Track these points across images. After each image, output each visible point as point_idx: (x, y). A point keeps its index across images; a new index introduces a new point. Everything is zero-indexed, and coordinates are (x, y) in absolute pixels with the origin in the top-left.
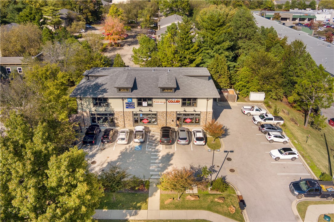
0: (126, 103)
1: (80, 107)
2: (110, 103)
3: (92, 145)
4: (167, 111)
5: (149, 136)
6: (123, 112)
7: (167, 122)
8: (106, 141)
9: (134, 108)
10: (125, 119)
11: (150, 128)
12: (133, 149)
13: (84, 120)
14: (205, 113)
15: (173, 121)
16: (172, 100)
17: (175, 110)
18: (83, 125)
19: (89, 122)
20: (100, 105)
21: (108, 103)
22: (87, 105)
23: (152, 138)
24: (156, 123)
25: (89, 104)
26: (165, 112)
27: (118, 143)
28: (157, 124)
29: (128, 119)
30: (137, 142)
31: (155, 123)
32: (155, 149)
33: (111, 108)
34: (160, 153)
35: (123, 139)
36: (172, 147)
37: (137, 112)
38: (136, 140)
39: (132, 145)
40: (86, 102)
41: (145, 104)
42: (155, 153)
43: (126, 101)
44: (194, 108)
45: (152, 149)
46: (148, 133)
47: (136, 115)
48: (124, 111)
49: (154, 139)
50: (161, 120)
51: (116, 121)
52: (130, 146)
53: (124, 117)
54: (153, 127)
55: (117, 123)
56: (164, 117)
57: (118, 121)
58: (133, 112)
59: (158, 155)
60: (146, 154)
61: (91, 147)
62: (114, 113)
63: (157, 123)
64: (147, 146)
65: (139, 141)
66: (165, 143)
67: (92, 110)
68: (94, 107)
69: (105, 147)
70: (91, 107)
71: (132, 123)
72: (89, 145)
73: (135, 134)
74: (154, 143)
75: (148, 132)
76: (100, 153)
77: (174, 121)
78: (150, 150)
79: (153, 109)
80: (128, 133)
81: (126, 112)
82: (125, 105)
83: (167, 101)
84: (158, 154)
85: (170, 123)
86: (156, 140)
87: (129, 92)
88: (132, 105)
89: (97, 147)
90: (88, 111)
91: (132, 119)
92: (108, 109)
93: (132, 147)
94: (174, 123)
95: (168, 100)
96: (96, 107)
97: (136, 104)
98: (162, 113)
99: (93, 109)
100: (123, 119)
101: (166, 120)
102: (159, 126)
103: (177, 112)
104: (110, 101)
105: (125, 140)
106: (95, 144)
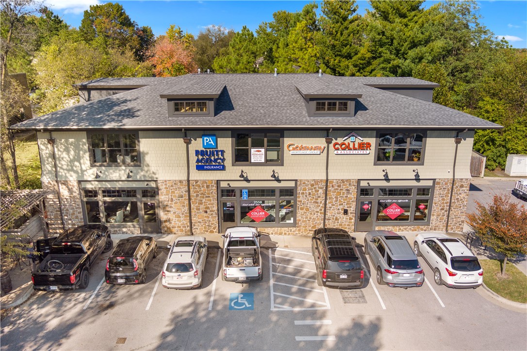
0: (197, 152)
1: (49, 167)
2: (145, 154)
3: (68, 289)
4: (327, 180)
5: (274, 259)
6: (185, 183)
7: (328, 215)
8: (121, 277)
9: (224, 168)
10: (192, 206)
11: (273, 238)
12: (219, 307)
13: (61, 210)
14: (446, 184)
15: (346, 212)
16: (346, 142)
17: (354, 176)
18: (60, 228)
19: (77, 217)
20: (113, 160)
21: (139, 153)
22: (71, 161)
23: (285, 267)
24: (292, 221)
25: (78, 158)
26: (321, 181)
27: (165, 282)
28: (295, 224)
29: (202, 207)
30: (236, 280)
31: (288, 222)
32: (301, 303)
33: (146, 169)
34: (326, 322)
35: (184, 268)
36: (367, 297)
37: (233, 185)
38: (233, 272)
39: (216, 290)
40: (67, 150)
41: (257, 155)
42: (308, 322)
43: (198, 144)
44: (415, 167)
45: (293, 304)
46: (270, 251)
47: (229, 192)
48: (188, 181)
49: (291, 268)
50: (307, 210)
51: (162, 215)
52: (208, 294)
53: (190, 199)
54: (281, 234)
55: (166, 221)
56: (319, 201)
57: (171, 216)
58: (218, 182)
59: (320, 327)
60: (272, 325)
61: (63, 301)
62: (157, 188)
63: (295, 220)
64: (272, 293)
65: (241, 276)
66: (343, 280)
67: (86, 178)
68: (92, 166)
69: (113, 299)
70: (84, 168)
71: (214, 220)
72: (54, 292)
73: (228, 250)
74: (293, 282)
75: (267, 248)
76: (93, 322)
77: (349, 212)
78: (286, 307)
79: (283, 172)
80: (204, 250)
81: (197, 181)
82: (193, 159)
83: (331, 146)
84: (318, 323)
85: (337, 219)
86: (297, 272)
87: (208, 115)
88: (215, 160)
89: (85, 299)
90: (73, 179)
91: (215, 208)
92: (138, 173)
93: (217, 297)
94: (351, 219)
95: (334, 141)
96: (101, 166)
97: (229, 156)
98: (312, 185)
99: (90, 174)
100: (187, 208)
101: (325, 207)
102: (302, 229)
103: (359, 180)
104: (145, 145)
105: (192, 273)
106: (82, 287)
